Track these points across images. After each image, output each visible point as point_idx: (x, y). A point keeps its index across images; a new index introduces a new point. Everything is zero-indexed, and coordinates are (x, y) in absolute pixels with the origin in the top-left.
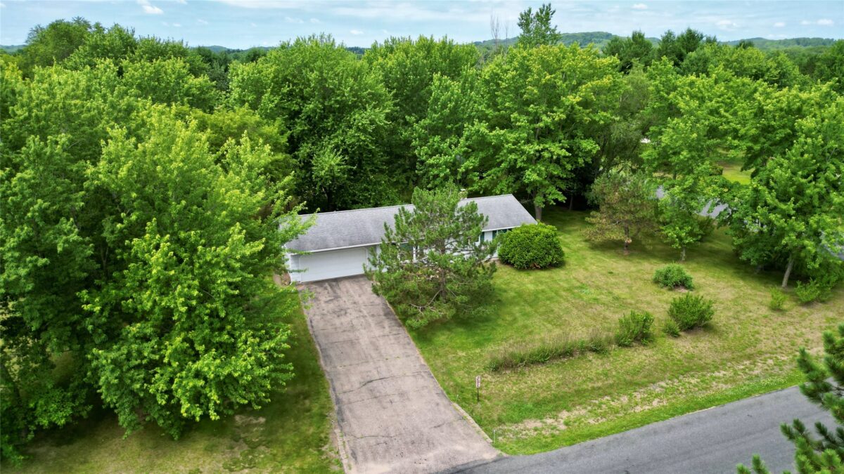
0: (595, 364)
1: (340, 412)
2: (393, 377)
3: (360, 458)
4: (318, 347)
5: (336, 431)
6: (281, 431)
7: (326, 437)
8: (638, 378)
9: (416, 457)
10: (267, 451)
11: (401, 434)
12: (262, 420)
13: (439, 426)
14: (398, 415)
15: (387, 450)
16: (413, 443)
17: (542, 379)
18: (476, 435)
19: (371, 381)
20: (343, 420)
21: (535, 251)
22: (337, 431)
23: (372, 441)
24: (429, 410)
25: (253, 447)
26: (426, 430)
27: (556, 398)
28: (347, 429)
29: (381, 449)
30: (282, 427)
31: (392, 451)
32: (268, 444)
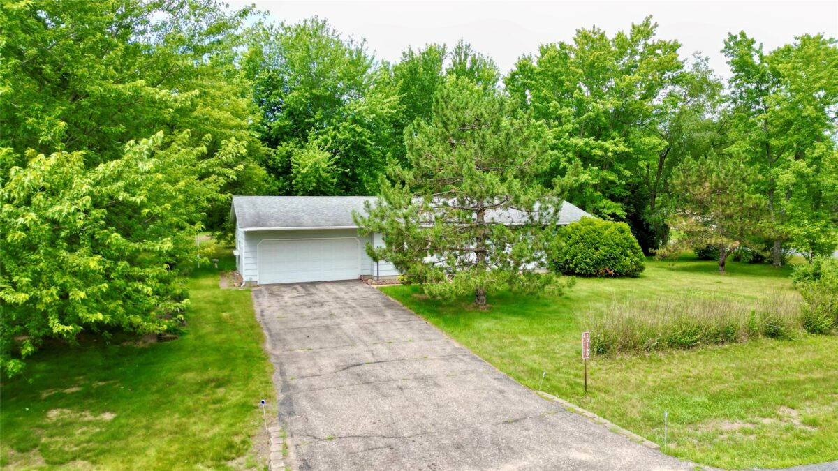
2: (402, 360)
5: (270, 429)
6: (141, 433)
7: (244, 442)
11: (425, 433)
12: (108, 416)
13: (516, 421)
14: (417, 405)
15: (393, 460)
16: (459, 447)
18: (610, 435)
19: (359, 365)
20: (291, 414)
21: (606, 248)
22: (275, 430)
23: (357, 445)
24: (486, 399)
25: (58, 462)
26: (487, 427)
28: (296, 427)
29: (377, 457)
32: (98, 456)
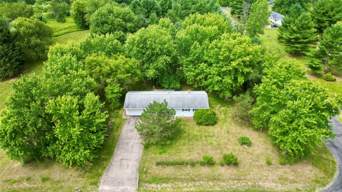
0: (188, 169)
1: (109, 168)
2: (129, 159)
3: (105, 184)
4: (118, 143)
5: (105, 173)
6: (94, 169)
7: (102, 174)
8: (196, 179)
9: (117, 187)
10: (88, 174)
11: (118, 179)
12: (92, 164)
13: (129, 179)
14: (122, 173)
15: (112, 183)
16: (119, 183)
17: (169, 171)
18: (136, 185)
19: (123, 159)
20: (108, 170)
23: (110, 179)
24: (131, 173)
25: (86, 172)
26: (125, 180)
27: (167, 179)
28: (107, 174)
29: (111, 182)
30: (95, 168)
31: (113, 184)
32: (89, 172)
